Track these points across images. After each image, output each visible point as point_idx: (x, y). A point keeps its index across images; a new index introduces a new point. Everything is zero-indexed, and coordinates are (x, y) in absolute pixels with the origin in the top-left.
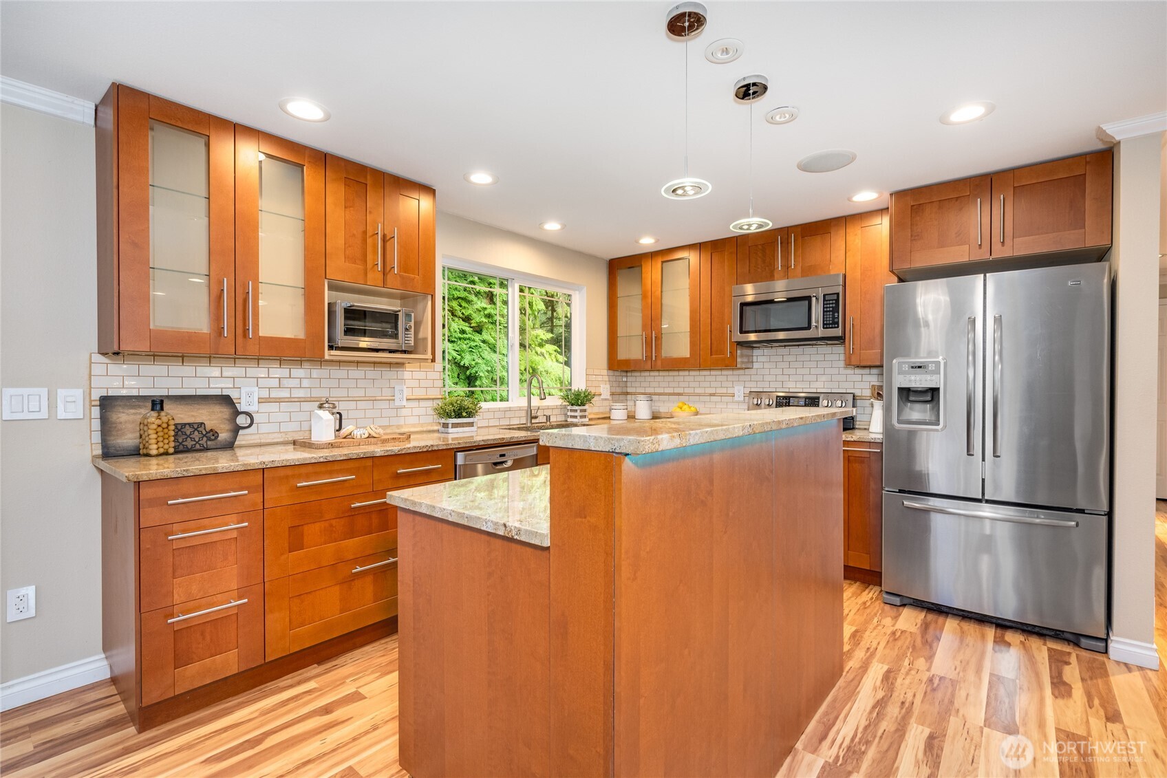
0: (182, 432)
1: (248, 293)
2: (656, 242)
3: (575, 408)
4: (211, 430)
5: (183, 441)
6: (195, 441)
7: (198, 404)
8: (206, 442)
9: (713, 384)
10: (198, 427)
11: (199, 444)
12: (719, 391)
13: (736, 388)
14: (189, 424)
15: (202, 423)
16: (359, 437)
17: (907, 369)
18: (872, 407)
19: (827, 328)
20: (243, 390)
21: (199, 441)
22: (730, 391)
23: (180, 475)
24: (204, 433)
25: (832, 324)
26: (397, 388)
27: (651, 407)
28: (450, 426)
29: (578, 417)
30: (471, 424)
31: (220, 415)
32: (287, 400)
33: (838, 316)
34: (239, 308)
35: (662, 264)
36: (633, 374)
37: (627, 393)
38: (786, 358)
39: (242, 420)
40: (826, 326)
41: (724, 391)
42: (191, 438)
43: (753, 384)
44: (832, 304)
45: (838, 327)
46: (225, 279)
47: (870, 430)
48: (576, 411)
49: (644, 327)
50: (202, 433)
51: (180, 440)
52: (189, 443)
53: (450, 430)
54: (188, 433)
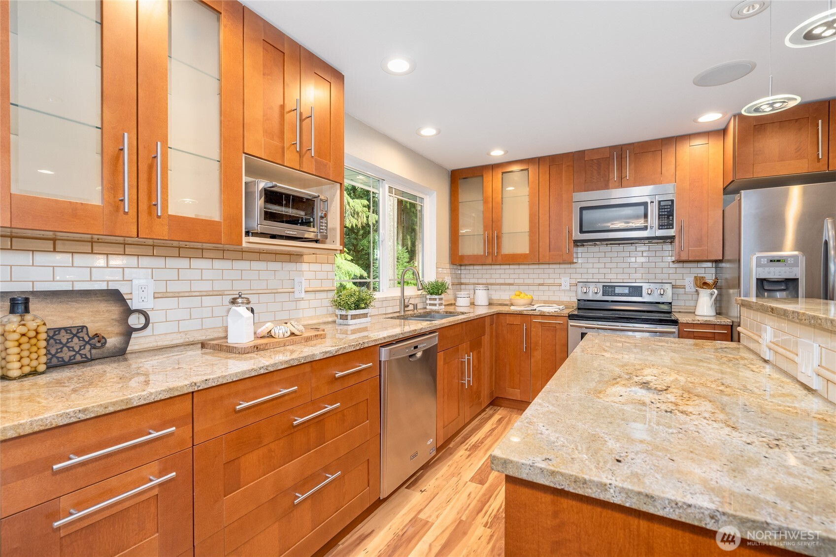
0: (55, 340)
1: (156, 157)
2: (505, 154)
3: (434, 296)
4: (96, 335)
5: (57, 353)
6: (74, 350)
7: (75, 301)
8: (90, 351)
9: (542, 276)
10: (78, 332)
11: (81, 355)
12: (547, 281)
13: (563, 279)
14: (64, 328)
15: (83, 327)
16: (281, 335)
17: (766, 262)
18: (698, 294)
19: (662, 229)
20: (135, 282)
21: (80, 350)
22: (557, 281)
23: (74, 420)
24: (87, 339)
25: (667, 225)
26: (297, 280)
27: (488, 294)
28: (349, 317)
29: (437, 305)
30: (365, 315)
31: (107, 315)
32: (187, 294)
33: (673, 219)
34: (143, 176)
35: (502, 175)
36: (467, 267)
37: (461, 284)
38: (608, 255)
39: (135, 321)
40: (661, 227)
41: (551, 281)
42: (68, 347)
43: (579, 276)
44: (667, 209)
45: (673, 228)
46: (126, 134)
47: (696, 313)
48: (435, 299)
49: (485, 228)
50: (84, 340)
51: (53, 351)
52: (66, 355)
53: (350, 322)
54: (64, 341)
